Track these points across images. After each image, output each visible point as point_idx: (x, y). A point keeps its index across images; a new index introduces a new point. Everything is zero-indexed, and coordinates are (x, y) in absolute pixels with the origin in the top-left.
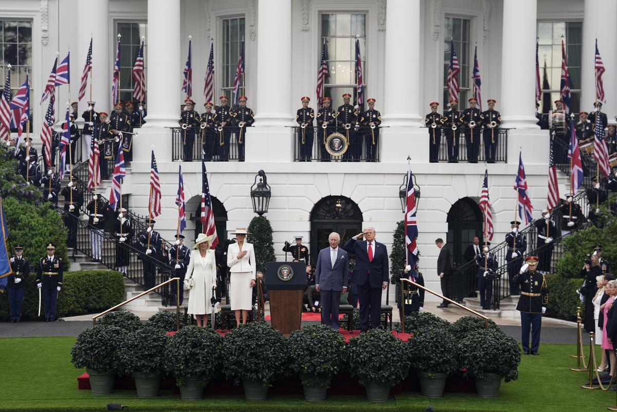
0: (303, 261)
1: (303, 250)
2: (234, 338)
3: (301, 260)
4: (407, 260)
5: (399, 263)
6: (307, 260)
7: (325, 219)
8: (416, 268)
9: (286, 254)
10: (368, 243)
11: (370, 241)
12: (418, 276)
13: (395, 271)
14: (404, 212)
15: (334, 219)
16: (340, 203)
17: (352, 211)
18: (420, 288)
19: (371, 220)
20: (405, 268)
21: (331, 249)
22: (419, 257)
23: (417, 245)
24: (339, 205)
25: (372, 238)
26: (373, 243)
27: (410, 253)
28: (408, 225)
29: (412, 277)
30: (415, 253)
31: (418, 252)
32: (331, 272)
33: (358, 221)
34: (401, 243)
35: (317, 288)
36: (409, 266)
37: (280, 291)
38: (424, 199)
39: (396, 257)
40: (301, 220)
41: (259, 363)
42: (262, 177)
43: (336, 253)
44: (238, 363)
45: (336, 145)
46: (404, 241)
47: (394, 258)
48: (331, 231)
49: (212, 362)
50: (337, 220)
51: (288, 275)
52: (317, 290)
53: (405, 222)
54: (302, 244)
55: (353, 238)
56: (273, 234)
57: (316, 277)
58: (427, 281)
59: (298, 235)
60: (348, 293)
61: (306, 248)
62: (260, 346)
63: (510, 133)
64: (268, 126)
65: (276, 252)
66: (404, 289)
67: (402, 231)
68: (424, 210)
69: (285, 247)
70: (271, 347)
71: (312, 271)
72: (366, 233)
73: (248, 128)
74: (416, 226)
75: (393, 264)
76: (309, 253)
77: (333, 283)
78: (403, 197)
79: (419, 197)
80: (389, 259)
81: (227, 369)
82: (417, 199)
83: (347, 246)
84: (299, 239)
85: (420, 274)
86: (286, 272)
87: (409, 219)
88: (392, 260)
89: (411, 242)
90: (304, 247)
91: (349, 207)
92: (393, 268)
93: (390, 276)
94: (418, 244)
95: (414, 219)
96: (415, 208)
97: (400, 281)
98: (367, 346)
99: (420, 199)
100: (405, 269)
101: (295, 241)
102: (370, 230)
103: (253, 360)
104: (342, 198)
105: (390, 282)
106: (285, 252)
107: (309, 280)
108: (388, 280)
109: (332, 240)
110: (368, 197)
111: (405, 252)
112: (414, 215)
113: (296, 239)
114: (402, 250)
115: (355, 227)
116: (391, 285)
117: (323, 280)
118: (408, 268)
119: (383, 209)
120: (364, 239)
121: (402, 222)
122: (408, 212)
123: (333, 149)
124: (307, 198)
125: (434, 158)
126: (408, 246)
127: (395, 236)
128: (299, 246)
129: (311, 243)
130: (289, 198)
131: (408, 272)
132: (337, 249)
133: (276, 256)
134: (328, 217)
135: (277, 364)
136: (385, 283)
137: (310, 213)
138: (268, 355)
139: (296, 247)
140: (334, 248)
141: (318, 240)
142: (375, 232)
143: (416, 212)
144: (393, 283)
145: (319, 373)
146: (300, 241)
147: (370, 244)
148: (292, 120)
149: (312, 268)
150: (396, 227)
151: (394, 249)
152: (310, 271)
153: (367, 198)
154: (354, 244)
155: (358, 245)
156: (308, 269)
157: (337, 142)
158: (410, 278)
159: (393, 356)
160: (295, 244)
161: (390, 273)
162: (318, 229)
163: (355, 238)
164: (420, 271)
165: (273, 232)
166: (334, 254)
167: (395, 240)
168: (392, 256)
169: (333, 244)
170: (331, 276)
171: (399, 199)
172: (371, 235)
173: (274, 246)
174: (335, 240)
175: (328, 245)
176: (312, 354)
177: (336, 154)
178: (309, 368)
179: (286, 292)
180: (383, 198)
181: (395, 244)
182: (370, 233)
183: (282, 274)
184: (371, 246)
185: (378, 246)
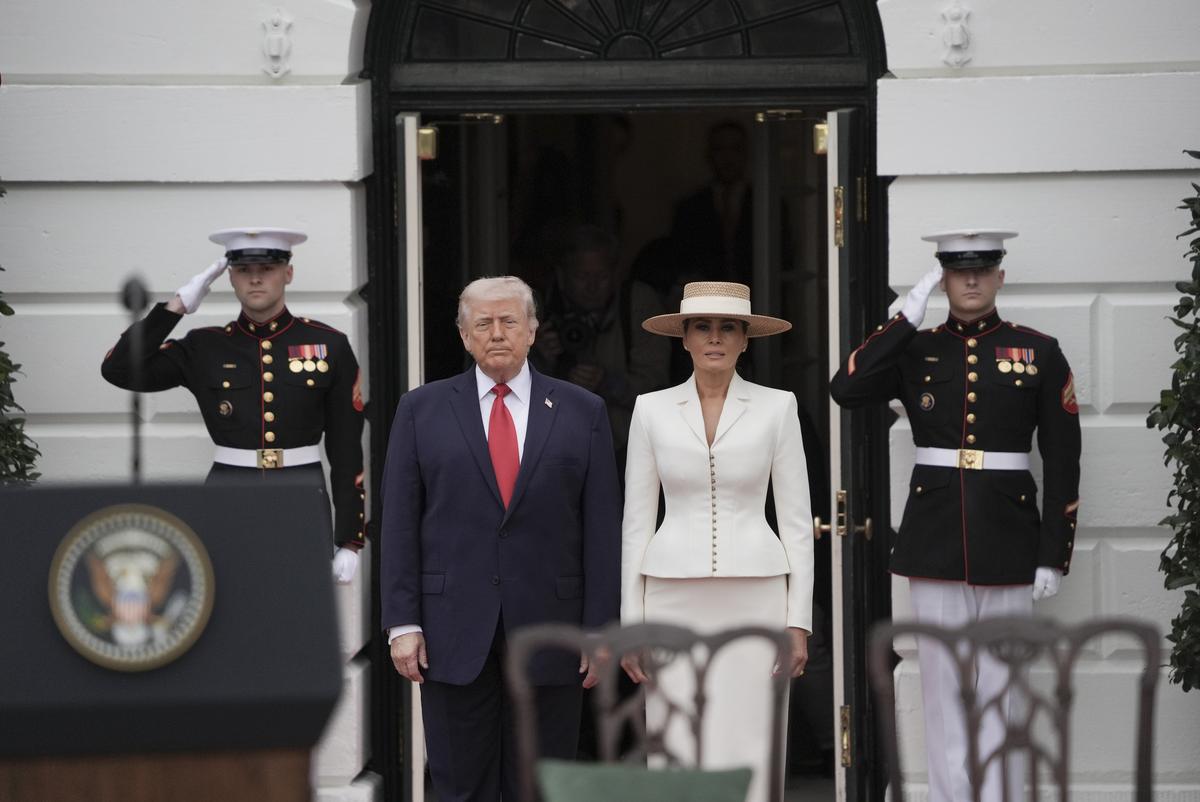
1: (308, 362)
9: (138, 410)
11: (502, 374)
15: (601, 54)
26: (520, 383)
40: (276, 71)
54: (297, 310)
61: (335, 341)
86: (134, 583)
90: (317, 332)
113: (235, 257)
128: (263, 332)
129: (376, 292)
133: (33, 433)
139: (241, 336)
146: (268, 283)
147: (502, 390)
172: (511, 334)
182: (503, 319)
183: (95, 603)
184: (508, 401)
185: (549, 404)
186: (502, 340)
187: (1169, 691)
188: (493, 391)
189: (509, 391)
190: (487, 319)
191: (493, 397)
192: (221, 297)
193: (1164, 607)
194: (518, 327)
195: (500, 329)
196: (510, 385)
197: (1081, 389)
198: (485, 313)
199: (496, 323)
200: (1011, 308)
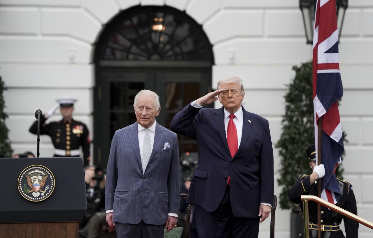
0: (78, 156)
1: (77, 131)
3: (74, 153)
4: (316, 152)
5: (298, 161)
6: (86, 153)
7: (127, 59)
8: (339, 173)
9: (38, 140)
10: (227, 114)
11: (232, 110)
12: (342, 189)
13: (289, 178)
14: (310, 42)
15: (149, 59)
16: (163, 23)
17: (190, 41)
18: (347, 218)
19: (232, 62)
20: (310, 171)
21: (140, 128)
22: (346, 148)
23: (341, 119)
24: (160, 27)
25: (237, 102)
26: (239, 114)
27: (325, 136)
28: (319, 72)
29: (329, 192)
30: (336, 136)
31: (344, 135)
32: (140, 182)
33: (203, 64)
34: (303, 114)
35: (108, 218)
36: (322, 166)
37: (24, 225)
38: (357, 11)
39: (290, 147)
40: (72, 61)
43: (152, 136)
46: (310, 109)
47: (286, 148)
48: (141, 87)
50: (155, 62)
51: (43, 189)
52: (110, 223)
53: (314, 64)
54: (76, 118)
55: (193, 104)
56: (5, 94)
57: (107, 193)
58: (364, 203)
59: (66, 97)
60: (181, 229)
61: (84, 126)
65: (12, 136)
66: (311, 221)
67: (304, 88)
68: (357, 36)
69: (35, 124)
71: (98, 178)
72: (224, 92)
74: (338, 74)
75: (283, 162)
76: (91, 137)
77: (145, 207)
78: (308, 7)
79: (346, 7)
80: (276, 152)
82: (341, 11)
83: (180, 122)
84: (67, 107)
85: (347, 186)
86: (37, 182)
87: (322, 59)
88: (281, 153)
89: (325, 112)
90: (80, 124)
91: (183, 31)
92: (285, 172)
93: (278, 190)
94: (345, 116)
95: (333, 58)
96: (336, 33)
97: (301, 202)
99: (348, 11)
100: (311, 173)
101: (58, 111)
102: (231, 84)
104: (166, 10)
105: (278, 205)
106: (35, 137)
107: (91, 200)
108: (271, 199)
109: (141, 108)
110: (227, 8)
111: (312, 134)
112: (334, 49)
113: (61, 105)
114: (306, 131)
115: (196, 77)
116: (279, 210)
117: (123, 201)
118: (319, 170)
119: (260, 37)
120: (218, 105)
121: (305, 65)
122: (321, 40)
124: (86, 10)
126: (321, 120)
127: (290, 98)
128: (67, 123)
129: (96, 114)
130: (44, 10)
131: (318, 180)
132: (153, 127)
134: (133, 54)
136: (265, 207)
137: (93, 45)
139: (61, 125)
140: (146, 127)
141: (112, 106)
142: (242, 89)
143: (338, 43)
144: (284, 206)
146: (69, 111)
147: (232, 117)
149: (96, 171)
150: (290, 77)
151: (286, 128)
152: (93, 179)
153: (223, 12)
154: (196, 117)
155: (203, 120)
156: (89, 173)
158: (324, 194)
160: (58, 118)
161: (276, 184)
162: (112, 84)
163: (196, 103)
164: (347, 178)
165: (6, 89)
166: (147, 139)
167: (288, 108)
168: (282, 144)
169: (145, 118)
170: (141, 190)
171: (299, 11)
172: (234, 96)
173: (9, 123)
174: (147, 108)
175: (132, 119)
179: (38, 227)
180: (261, 12)
181: (288, 117)
182: (232, 91)
184: (234, 120)
185: (250, 121)
186: (231, 97)
188: (229, 116)
189: (235, 117)
190: (227, 90)
191: (229, 119)
192: (58, 115)
194: (238, 94)
195: (231, 94)
196: (235, 114)
198: (226, 88)
199: (230, 92)
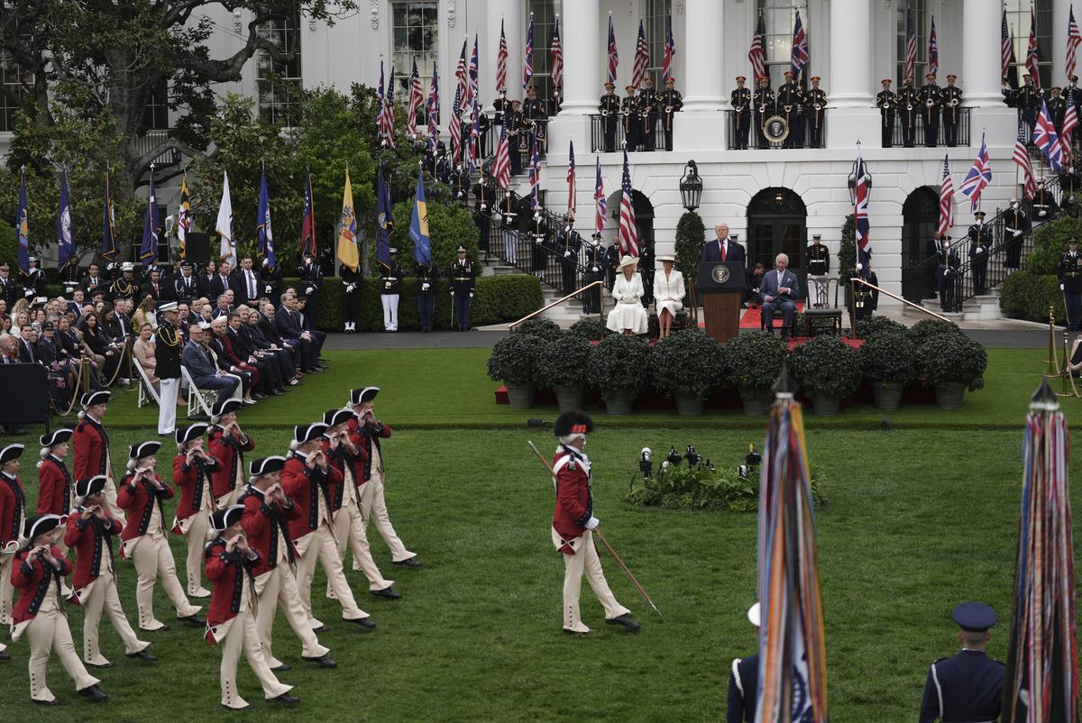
2: (664, 347)
4: (857, 258)
5: (849, 262)
7: (764, 214)
8: (869, 267)
12: (870, 275)
14: (853, 204)
15: (774, 214)
16: (781, 196)
17: (795, 204)
18: (873, 289)
19: (816, 214)
20: (855, 267)
24: (779, 198)
28: (858, 218)
29: (864, 277)
31: (870, 249)
33: (801, 216)
34: (851, 239)
36: (861, 264)
37: (715, 294)
38: (876, 189)
40: (737, 216)
41: (693, 375)
42: (692, 169)
44: (669, 375)
45: (776, 130)
46: (854, 236)
49: (641, 374)
50: (777, 215)
51: (724, 277)
53: (855, 215)
61: (743, 247)
62: (694, 356)
63: (974, 113)
64: (699, 110)
66: (855, 291)
67: (851, 226)
68: (876, 201)
70: (706, 357)
73: (675, 113)
74: (867, 219)
76: (746, 252)
78: (853, 187)
79: (871, 187)
81: (657, 381)
82: (869, 188)
85: (873, 274)
86: (721, 274)
87: (860, 211)
89: (861, 237)
91: (791, 200)
94: (870, 240)
95: (865, 211)
96: (866, 199)
97: (850, 282)
98: (814, 355)
99: (872, 189)
103: (686, 371)
104: (783, 190)
110: (813, 188)
112: (865, 207)
114: (852, 247)
118: (859, 266)
119: (830, 202)
121: (851, 215)
122: (858, 203)
123: (772, 135)
124: (744, 190)
125: (887, 142)
126: (859, 242)
127: (843, 231)
129: (748, 241)
130: (723, 191)
131: (860, 270)
134: (767, 211)
135: (712, 375)
137: (747, 207)
138: (702, 365)
141: (756, 238)
143: (867, 204)
145: (760, 385)
148: (726, 102)
150: (844, 221)
153: (811, 190)
157: (776, 127)
158: (862, 277)
159: (843, 364)
162: (756, 226)
164: (872, 270)
171: (848, 189)
176: (752, 364)
177: (776, 141)
178: (748, 378)
179: (722, 295)
180: (829, 190)
181: (843, 241)
183: (717, 277)
187: (839, 287)
193: (839, 277)
197: (829, 252)
200: (821, 243)
